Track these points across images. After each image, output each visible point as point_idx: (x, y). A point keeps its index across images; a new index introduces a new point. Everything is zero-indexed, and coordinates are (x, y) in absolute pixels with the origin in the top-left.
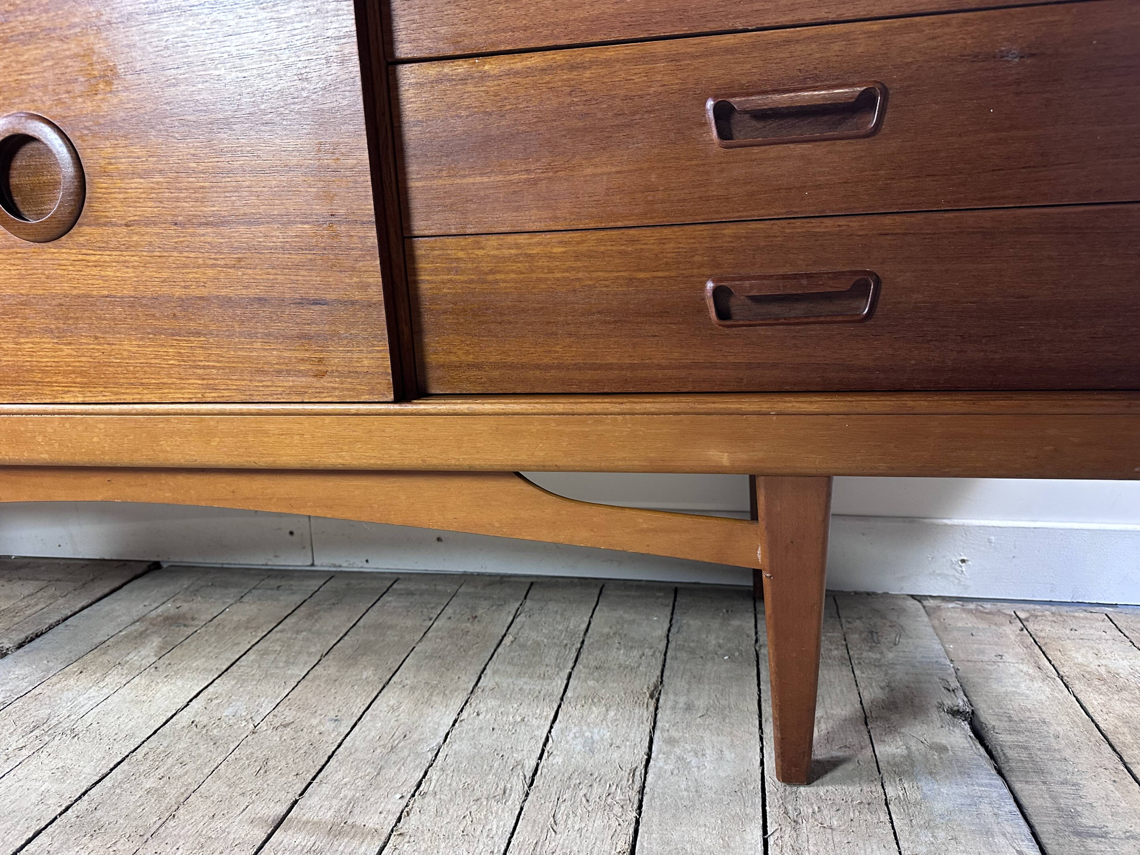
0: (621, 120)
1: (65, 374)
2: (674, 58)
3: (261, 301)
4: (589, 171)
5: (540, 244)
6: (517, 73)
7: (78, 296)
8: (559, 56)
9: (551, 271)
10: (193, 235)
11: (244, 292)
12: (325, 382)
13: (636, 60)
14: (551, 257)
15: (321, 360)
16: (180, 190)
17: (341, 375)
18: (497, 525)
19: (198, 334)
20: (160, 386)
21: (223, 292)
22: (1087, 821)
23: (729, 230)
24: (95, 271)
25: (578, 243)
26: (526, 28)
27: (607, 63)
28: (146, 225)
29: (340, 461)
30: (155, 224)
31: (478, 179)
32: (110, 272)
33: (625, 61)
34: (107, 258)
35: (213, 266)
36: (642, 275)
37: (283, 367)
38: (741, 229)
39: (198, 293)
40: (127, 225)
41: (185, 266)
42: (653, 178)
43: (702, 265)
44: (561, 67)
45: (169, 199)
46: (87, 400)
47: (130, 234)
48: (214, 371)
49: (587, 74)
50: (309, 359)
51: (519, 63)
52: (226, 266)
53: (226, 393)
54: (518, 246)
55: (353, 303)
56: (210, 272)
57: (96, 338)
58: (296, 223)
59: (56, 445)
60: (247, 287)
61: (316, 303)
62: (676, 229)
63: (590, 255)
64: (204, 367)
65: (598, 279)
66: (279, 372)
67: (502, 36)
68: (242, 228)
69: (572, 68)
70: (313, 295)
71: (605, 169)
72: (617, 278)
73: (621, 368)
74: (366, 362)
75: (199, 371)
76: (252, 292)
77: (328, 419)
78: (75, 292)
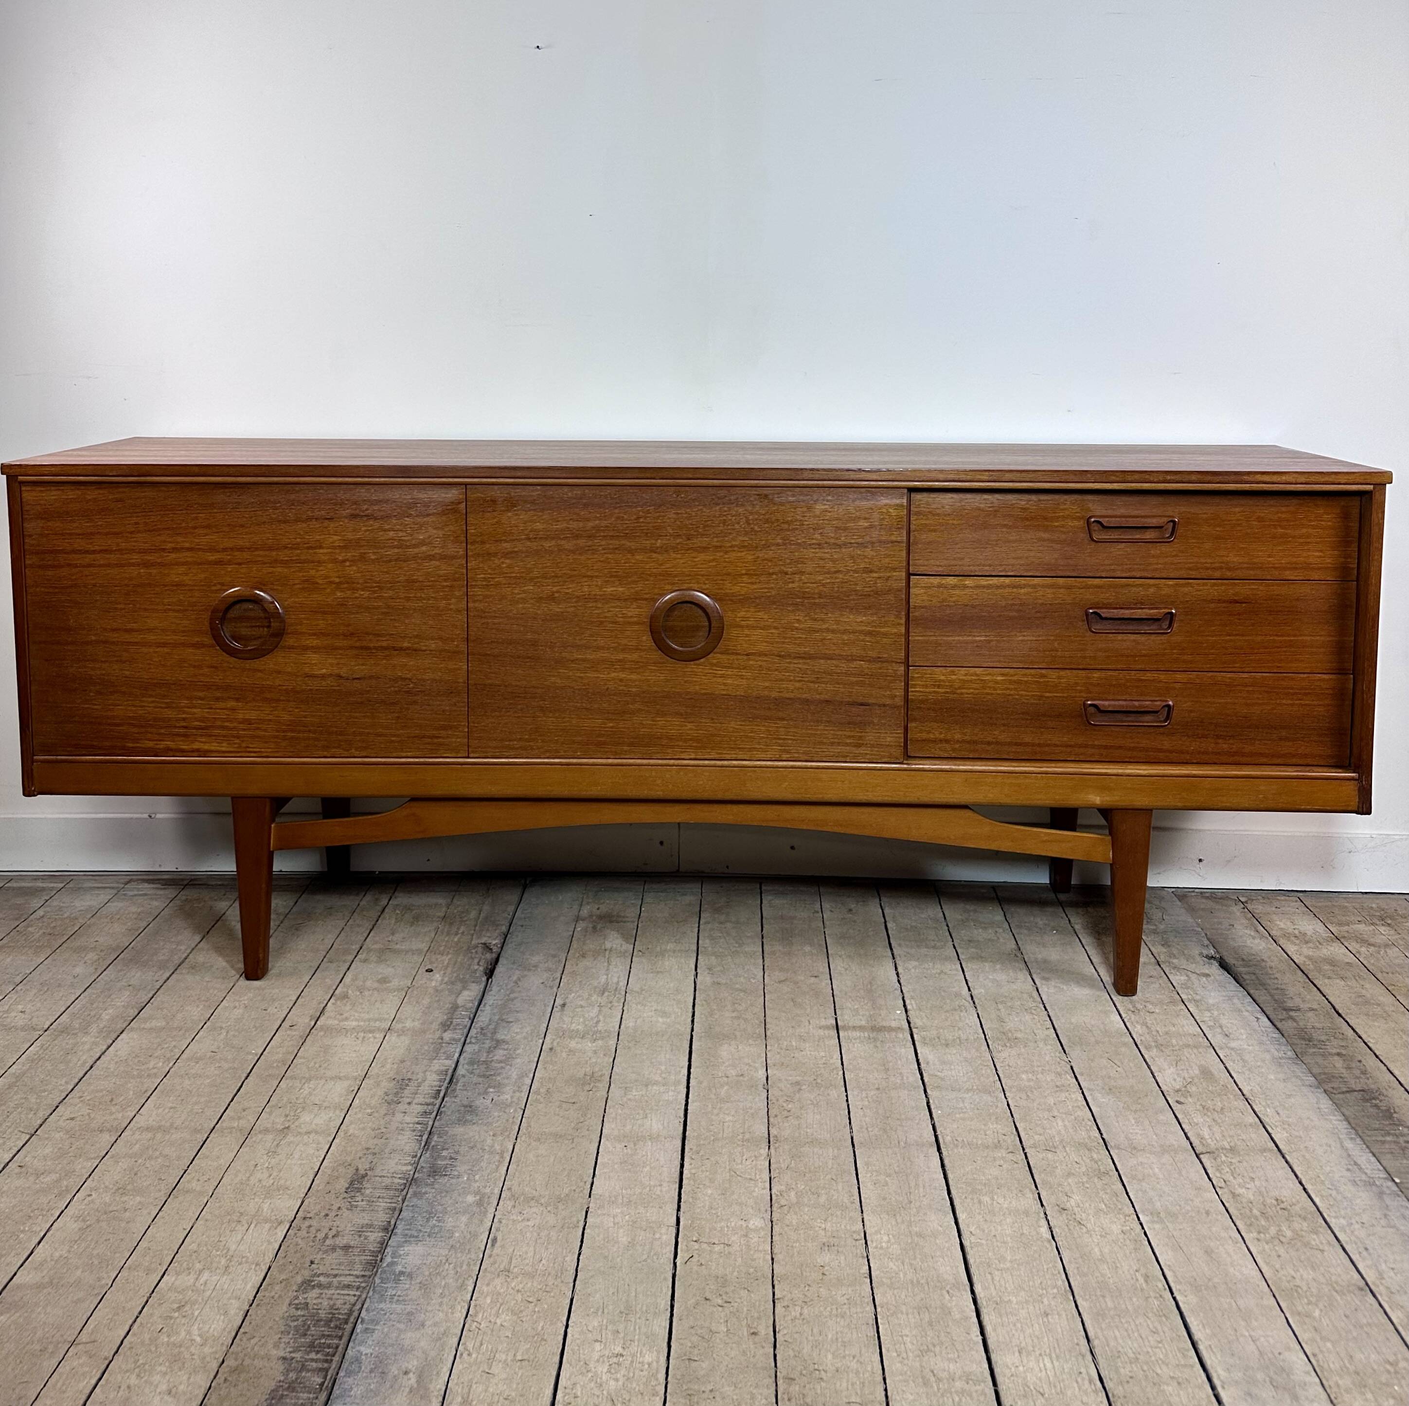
0: (1039, 615)
1: (686, 741)
2: (1069, 588)
3: (827, 701)
4: (1020, 638)
5: (989, 674)
6: (984, 587)
7: (705, 694)
8: (1007, 580)
9: (995, 689)
10: (790, 663)
11: (818, 697)
12: (861, 750)
13: (1051, 586)
14: (997, 682)
15: (861, 737)
16: (785, 638)
17: (872, 746)
18: (952, 837)
19: (783, 719)
20: (750, 750)
21: (804, 696)
22: (1290, 1004)
23: (1096, 675)
24: (720, 680)
25: (1012, 676)
26: (990, 566)
27: (1034, 586)
28: (760, 656)
29: (865, 798)
30: (766, 655)
31: (957, 638)
32: (729, 681)
33: (1043, 586)
34: (729, 673)
35: (799, 681)
36: (1047, 694)
37: (836, 740)
38: (1102, 674)
39: (787, 696)
40: (747, 655)
41: (782, 680)
42: (1056, 645)
43: (1081, 691)
44: (1009, 586)
45: (777, 642)
46: (698, 757)
47: (749, 660)
48: (790, 742)
49: (1022, 591)
50: (853, 736)
51: (984, 582)
52: (808, 681)
53: (796, 755)
54: (977, 675)
55: (884, 705)
56: (798, 685)
57: (712, 719)
58: (856, 660)
59: (670, 786)
60: (820, 694)
61: (862, 704)
62: (1068, 671)
63: (1019, 682)
64: (784, 739)
65: (1022, 695)
66: (832, 744)
67: (977, 568)
68: (822, 661)
69: (1015, 587)
70: (861, 700)
71: (1029, 638)
72: (1033, 695)
73: (1033, 745)
74: (889, 739)
75: (780, 741)
76: (823, 697)
77: (861, 772)
78: (703, 691)
